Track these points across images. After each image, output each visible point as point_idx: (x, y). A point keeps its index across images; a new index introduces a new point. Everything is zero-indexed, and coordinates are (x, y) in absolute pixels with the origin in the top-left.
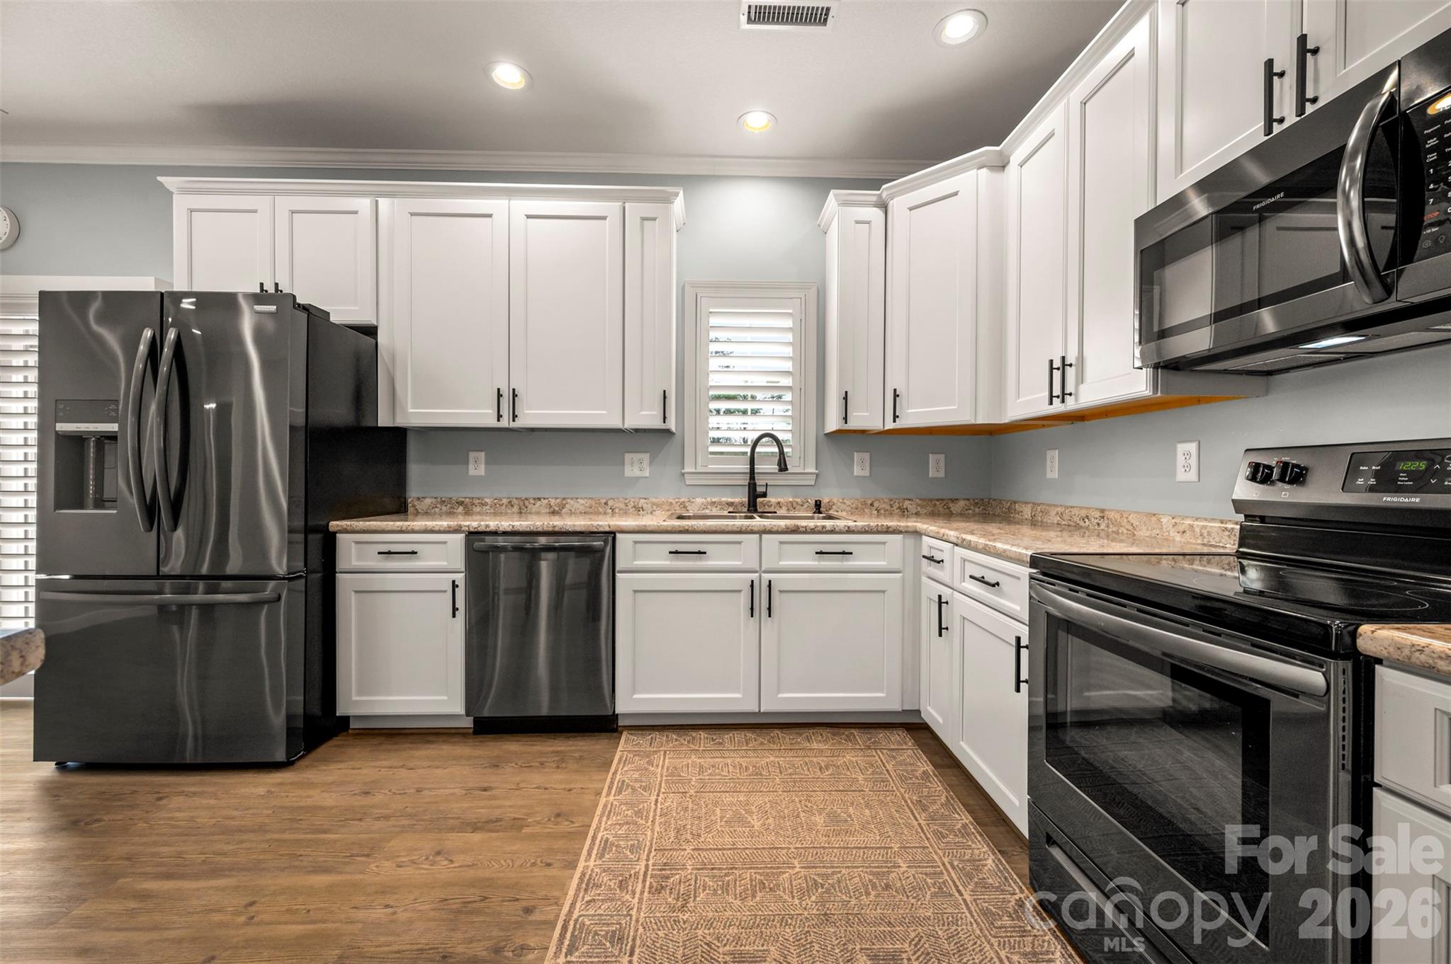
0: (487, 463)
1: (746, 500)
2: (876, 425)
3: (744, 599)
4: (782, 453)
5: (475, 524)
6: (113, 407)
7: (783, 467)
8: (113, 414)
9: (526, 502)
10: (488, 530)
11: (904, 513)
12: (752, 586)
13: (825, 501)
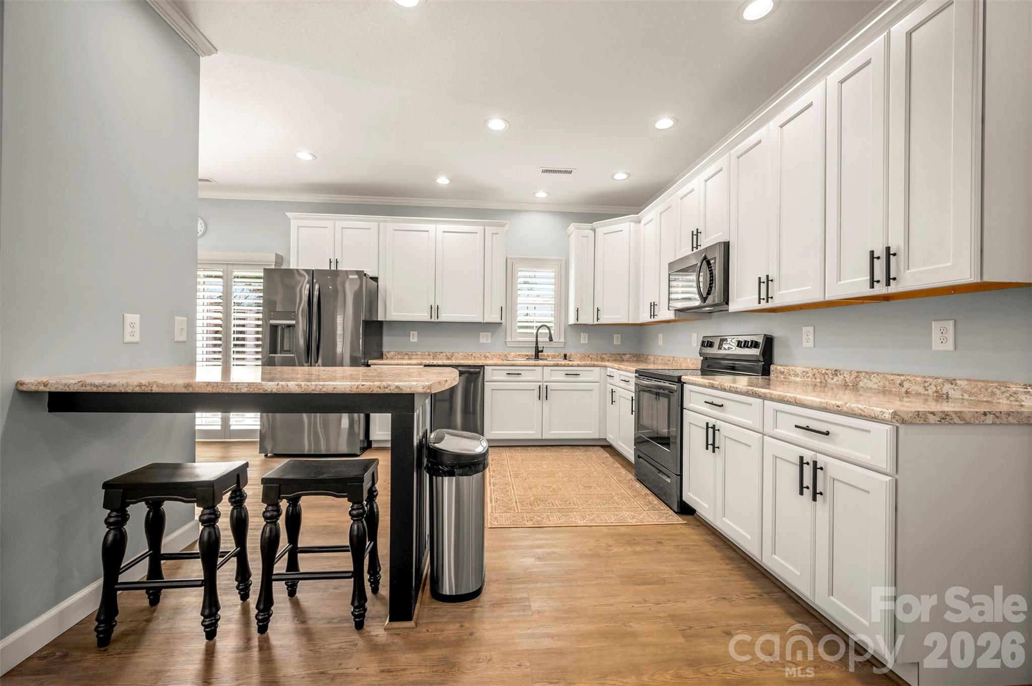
0: (418, 337)
1: (534, 353)
2: (590, 322)
3: (536, 393)
4: (550, 333)
5: (428, 362)
6: (293, 314)
7: (551, 339)
8: (293, 317)
9: (436, 354)
10: (433, 364)
11: (602, 359)
12: (540, 388)
13: (568, 354)
